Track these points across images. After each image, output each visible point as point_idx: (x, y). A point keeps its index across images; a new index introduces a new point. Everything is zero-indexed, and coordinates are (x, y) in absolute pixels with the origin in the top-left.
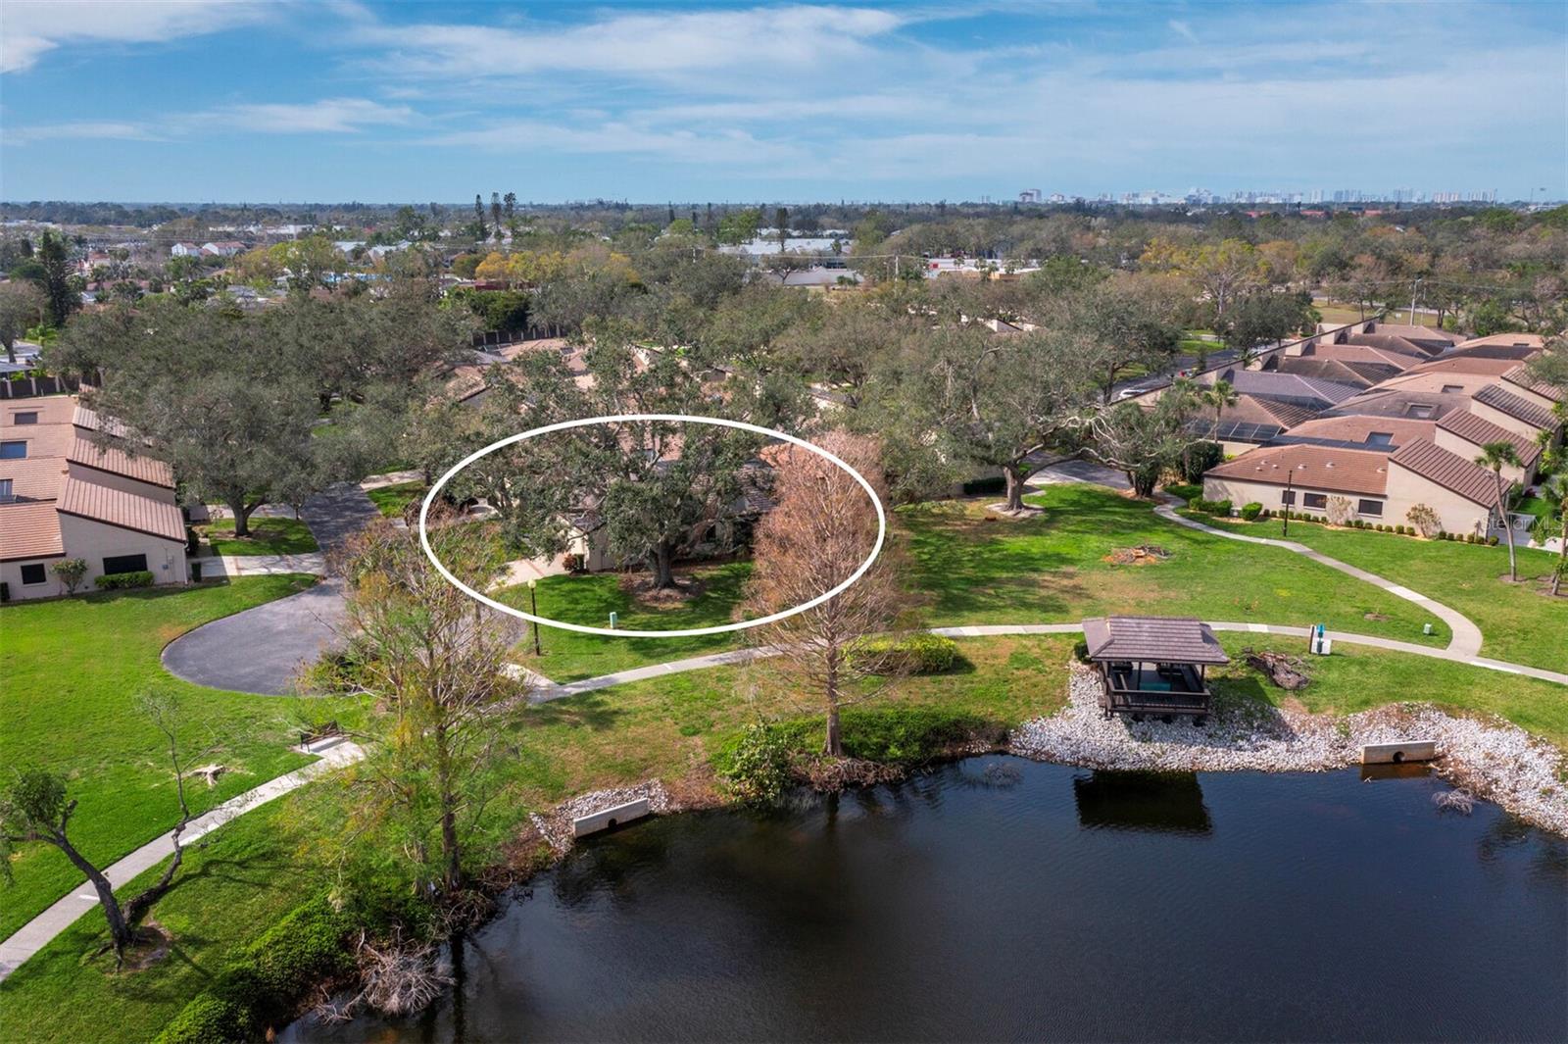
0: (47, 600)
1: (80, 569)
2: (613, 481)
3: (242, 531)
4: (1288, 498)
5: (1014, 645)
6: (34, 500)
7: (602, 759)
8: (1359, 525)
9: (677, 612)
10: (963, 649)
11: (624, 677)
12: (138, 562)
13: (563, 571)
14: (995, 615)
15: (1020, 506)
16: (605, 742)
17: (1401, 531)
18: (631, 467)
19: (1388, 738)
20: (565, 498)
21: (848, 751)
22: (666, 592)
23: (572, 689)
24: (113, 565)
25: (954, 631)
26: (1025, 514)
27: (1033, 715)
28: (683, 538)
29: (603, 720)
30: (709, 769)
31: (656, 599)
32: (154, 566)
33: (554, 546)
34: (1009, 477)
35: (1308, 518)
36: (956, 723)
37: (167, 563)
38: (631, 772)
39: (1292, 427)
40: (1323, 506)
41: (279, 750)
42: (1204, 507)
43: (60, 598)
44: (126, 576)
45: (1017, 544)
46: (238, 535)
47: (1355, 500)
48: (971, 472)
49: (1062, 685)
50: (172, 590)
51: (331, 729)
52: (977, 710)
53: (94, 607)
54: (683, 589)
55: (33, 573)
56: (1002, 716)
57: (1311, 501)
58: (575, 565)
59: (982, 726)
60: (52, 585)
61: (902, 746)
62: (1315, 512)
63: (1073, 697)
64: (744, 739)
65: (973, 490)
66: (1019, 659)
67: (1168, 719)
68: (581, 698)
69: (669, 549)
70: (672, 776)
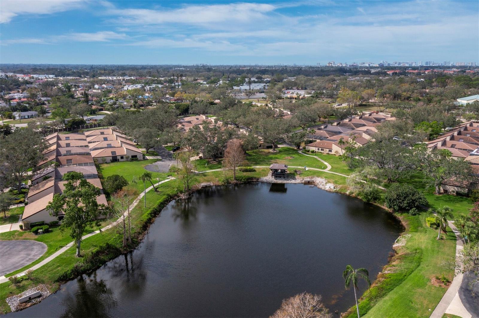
0: (124, 161)
1: (129, 157)
2: (206, 145)
3: (147, 152)
4: (318, 149)
5: (263, 169)
6: (115, 147)
7: (205, 180)
8: (328, 154)
9: (216, 164)
10: (255, 169)
11: (207, 171)
12: (136, 156)
13: (199, 159)
14: (262, 165)
15: (275, 150)
16: (205, 178)
17: (334, 155)
18: (209, 143)
19: (309, 180)
20: (200, 147)
21: (236, 180)
22: (214, 162)
23: (201, 172)
24: (133, 157)
25: (255, 167)
26: (275, 151)
27: (263, 177)
28: (217, 154)
29: (205, 176)
30: (219, 181)
31: (213, 162)
32: (138, 157)
33: (198, 154)
34: (273, 145)
35: (321, 153)
36: (252, 177)
37: (140, 157)
38: (208, 181)
39: (330, 137)
40: (323, 151)
41: (165, 177)
42: (306, 151)
43: (126, 161)
44: (134, 158)
45: (271, 156)
46: (147, 153)
47: (328, 150)
48: (267, 145)
49: (268, 174)
50: (140, 160)
51: (171, 175)
52: (255, 176)
53: (131, 162)
54: (217, 161)
55: (122, 158)
56: (258, 177)
57: (322, 150)
58: (200, 157)
59: (255, 178)
60: (124, 159)
61: (244, 180)
62: (322, 152)
63: (269, 175)
64: (223, 178)
65: (269, 147)
66: (263, 170)
67: (280, 177)
68: (202, 173)
69: (215, 155)
70: (213, 182)
